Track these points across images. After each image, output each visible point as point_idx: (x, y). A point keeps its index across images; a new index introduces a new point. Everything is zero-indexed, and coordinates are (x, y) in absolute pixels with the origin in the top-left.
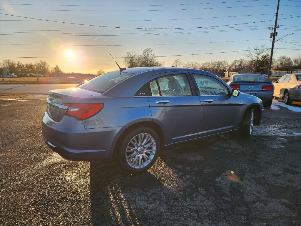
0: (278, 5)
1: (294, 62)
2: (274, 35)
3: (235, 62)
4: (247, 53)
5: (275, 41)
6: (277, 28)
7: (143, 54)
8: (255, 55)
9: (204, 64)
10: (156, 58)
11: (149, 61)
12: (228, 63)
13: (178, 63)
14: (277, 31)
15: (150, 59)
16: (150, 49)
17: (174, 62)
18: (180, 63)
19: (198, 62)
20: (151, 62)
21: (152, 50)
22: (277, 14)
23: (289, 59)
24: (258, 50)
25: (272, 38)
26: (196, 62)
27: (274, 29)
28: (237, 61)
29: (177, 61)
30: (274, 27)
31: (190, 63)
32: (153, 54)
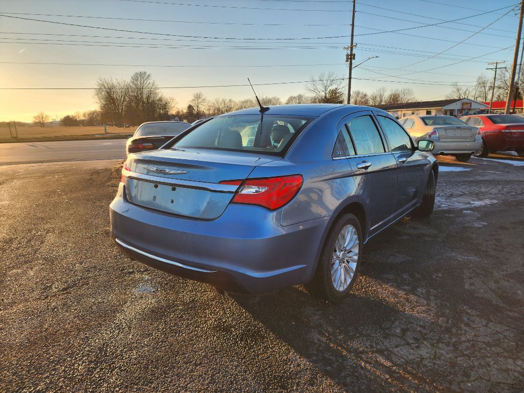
0: (354, 12)
1: (371, 100)
2: (351, 57)
3: (291, 99)
4: (310, 85)
5: (353, 66)
6: (354, 48)
7: (133, 82)
8: (322, 88)
9: (243, 102)
10: (157, 91)
11: (144, 97)
12: (280, 100)
13: (200, 100)
14: (354, 51)
15: (145, 92)
16: (145, 73)
17: (192, 98)
18: (203, 100)
19: (234, 99)
20: (148, 97)
21: (149, 76)
22: (353, 25)
23: (365, 95)
24: (325, 81)
25: (349, 63)
26: (230, 98)
27: (350, 49)
28: (294, 98)
29: (198, 97)
30: (350, 45)
31: (221, 100)
32: (152, 83)
